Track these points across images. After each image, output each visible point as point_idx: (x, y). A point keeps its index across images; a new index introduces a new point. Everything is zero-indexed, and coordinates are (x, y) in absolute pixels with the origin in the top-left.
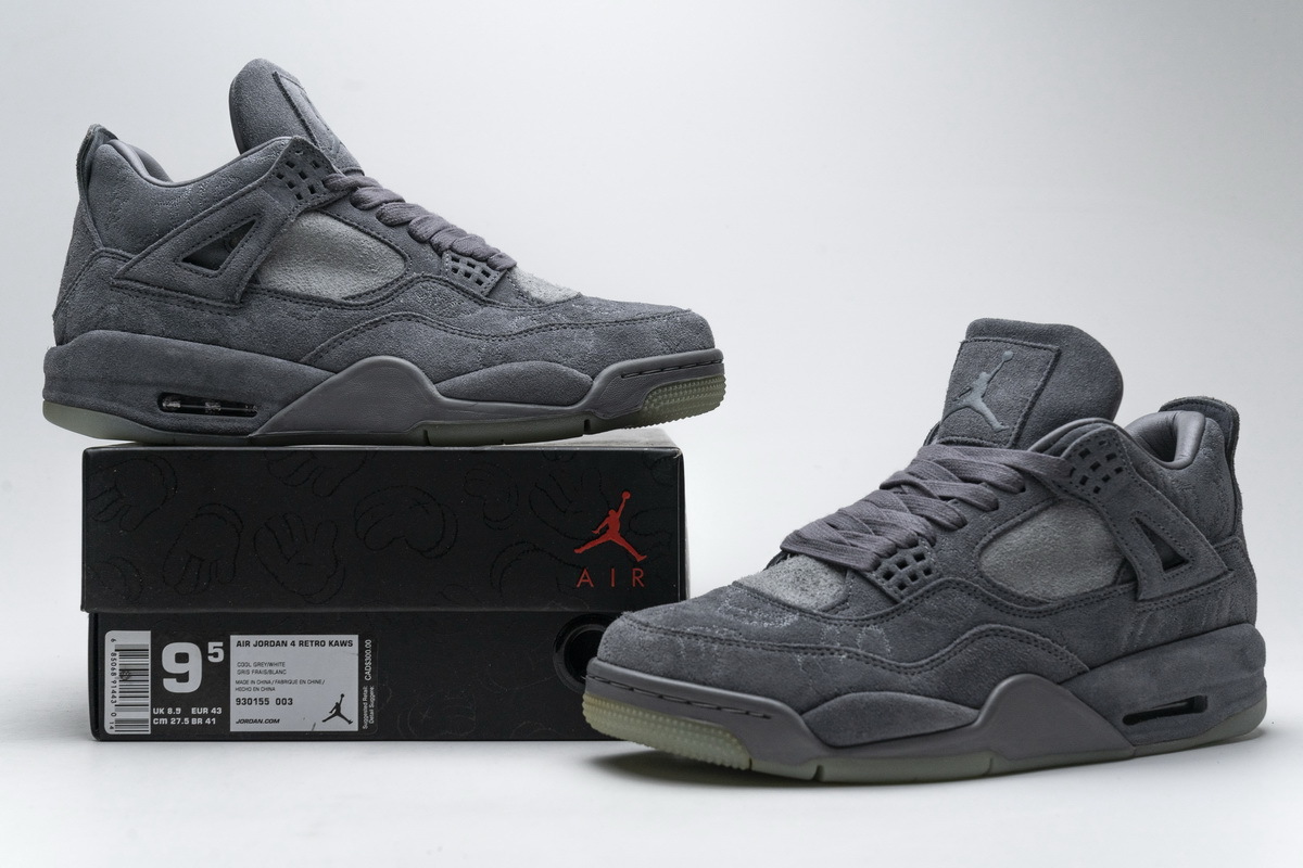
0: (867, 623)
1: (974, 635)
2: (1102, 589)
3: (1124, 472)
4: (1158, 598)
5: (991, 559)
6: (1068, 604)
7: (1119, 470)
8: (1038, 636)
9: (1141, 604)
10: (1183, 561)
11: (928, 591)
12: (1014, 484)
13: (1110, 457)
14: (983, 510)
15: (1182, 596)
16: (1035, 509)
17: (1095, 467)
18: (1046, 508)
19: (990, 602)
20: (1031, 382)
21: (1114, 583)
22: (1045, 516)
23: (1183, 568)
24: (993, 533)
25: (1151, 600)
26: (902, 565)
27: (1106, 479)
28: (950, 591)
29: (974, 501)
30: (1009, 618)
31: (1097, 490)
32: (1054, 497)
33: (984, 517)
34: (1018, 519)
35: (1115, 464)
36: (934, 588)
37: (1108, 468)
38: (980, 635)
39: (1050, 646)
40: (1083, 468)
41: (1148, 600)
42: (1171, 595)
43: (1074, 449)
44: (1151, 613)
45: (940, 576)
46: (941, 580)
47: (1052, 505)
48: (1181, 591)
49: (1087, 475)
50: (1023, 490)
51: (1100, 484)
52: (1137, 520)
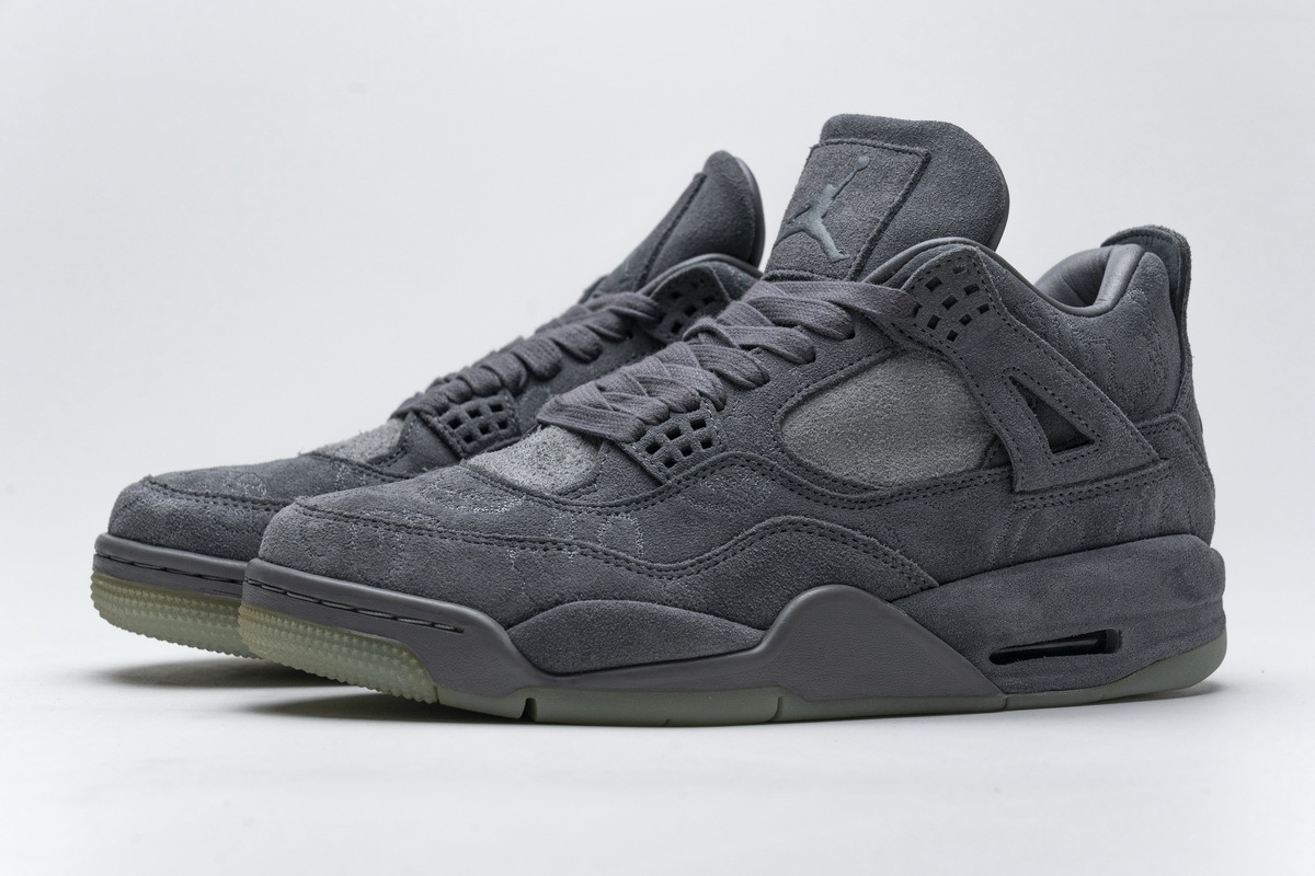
0: (616, 509)
1: (765, 528)
2: (960, 473)
3: (992, 311)
4: (1046, 491)
5: (797, 427)
6: (905, 493)
7: (984, 309)
8: (858, 534)
9: (1019, 498)
10: (1088, 442)
11: (704, 469)
12: (838, 327)
13: (969, 291)
14: (793, 362)
15: (1085, 489)
16: (866, 361)
17: (949, 304)
18: (883, 361)
19: (791, 485)
20: (887, 196)
21: (979, 466)
22: (879, 371)
23: (1084, 450)
24: (804, 393)
25: (1035, 492)
26: (674, 433)
27: (966, 321)
28: (736, 469)
29: (780, 349)
30: (819, 508)
31: (952, 336)
32: (895, 345)
33: (795, 372)
34: (841, 374)
35: (978, 300)
36: (713, 464)
37: (968, 305)
38: (772, 530)
39: (875, 549)
40: (932, 305)
41: (1030, 493)
42: (1066, 487)
43: (919, 278)
44: (1034, 511)
45: (724, 450)
46: (725, 454)
47: (891, 357)
48: (1082, 483)
49: (937, 314)
50: (851, 336)
51: (958, 328)
52: (1015, 382)
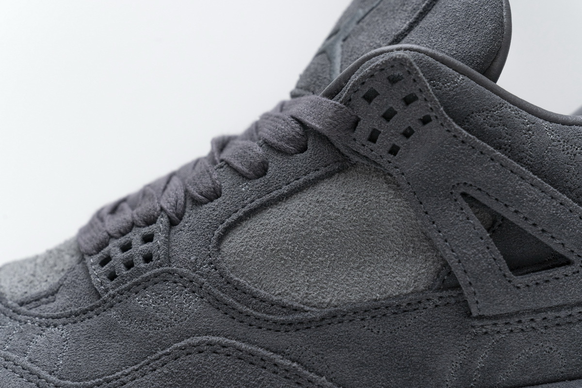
0: (56, 321)
1: (180, 348)
2: (406, 295)
3: (434, 122)
4: (510, 315)
5: (235, 242)
7: (426, 121)
8: (278, 358)
9: (476, 323)
10: (569, 263)
11: (137, 284)
12: (290, 141)
13: (408, 100)
14: (244, 177)
15: (563, 314)
16: (312, 175)
17: (388, 116)
18: (329, 175)
19: (218, 304)
21: (430, 288)
22: (323, 187)
23: (559, 272)
24: (246, 209)
25: (496, 317)
26: (126, 247)
27: (407, 134)
28: (169, 285)
29: (236, 164)
30: (241, 329)
31: (394, 151)
32: (346, 159)
33: (245, 188)
34: (285, 189)
35: (417, 110)
36: (147, 279)
37: (408, 116)
38: (187, 351)
39: (298, 375)
40: (370, 118)
41: (489, 318)
42: (537, 311)
43: (354, 90)
44: (497, 337)
45: (161, 265)
46: (161, 269)
47: (339, 171)
48: (559, 308)
49: (377, 127)
50: (304, 149)
51: (399, 141)
52: (464, 195)
